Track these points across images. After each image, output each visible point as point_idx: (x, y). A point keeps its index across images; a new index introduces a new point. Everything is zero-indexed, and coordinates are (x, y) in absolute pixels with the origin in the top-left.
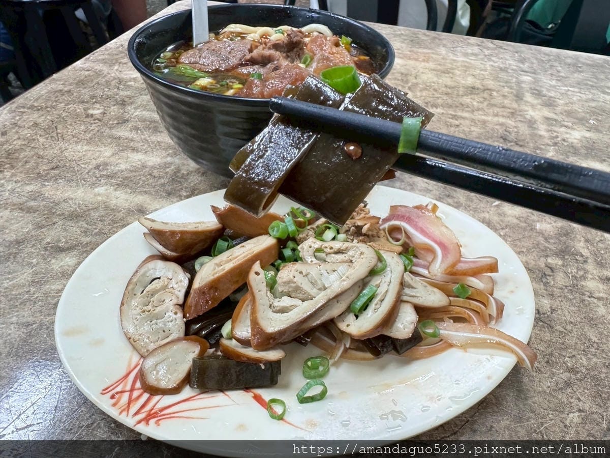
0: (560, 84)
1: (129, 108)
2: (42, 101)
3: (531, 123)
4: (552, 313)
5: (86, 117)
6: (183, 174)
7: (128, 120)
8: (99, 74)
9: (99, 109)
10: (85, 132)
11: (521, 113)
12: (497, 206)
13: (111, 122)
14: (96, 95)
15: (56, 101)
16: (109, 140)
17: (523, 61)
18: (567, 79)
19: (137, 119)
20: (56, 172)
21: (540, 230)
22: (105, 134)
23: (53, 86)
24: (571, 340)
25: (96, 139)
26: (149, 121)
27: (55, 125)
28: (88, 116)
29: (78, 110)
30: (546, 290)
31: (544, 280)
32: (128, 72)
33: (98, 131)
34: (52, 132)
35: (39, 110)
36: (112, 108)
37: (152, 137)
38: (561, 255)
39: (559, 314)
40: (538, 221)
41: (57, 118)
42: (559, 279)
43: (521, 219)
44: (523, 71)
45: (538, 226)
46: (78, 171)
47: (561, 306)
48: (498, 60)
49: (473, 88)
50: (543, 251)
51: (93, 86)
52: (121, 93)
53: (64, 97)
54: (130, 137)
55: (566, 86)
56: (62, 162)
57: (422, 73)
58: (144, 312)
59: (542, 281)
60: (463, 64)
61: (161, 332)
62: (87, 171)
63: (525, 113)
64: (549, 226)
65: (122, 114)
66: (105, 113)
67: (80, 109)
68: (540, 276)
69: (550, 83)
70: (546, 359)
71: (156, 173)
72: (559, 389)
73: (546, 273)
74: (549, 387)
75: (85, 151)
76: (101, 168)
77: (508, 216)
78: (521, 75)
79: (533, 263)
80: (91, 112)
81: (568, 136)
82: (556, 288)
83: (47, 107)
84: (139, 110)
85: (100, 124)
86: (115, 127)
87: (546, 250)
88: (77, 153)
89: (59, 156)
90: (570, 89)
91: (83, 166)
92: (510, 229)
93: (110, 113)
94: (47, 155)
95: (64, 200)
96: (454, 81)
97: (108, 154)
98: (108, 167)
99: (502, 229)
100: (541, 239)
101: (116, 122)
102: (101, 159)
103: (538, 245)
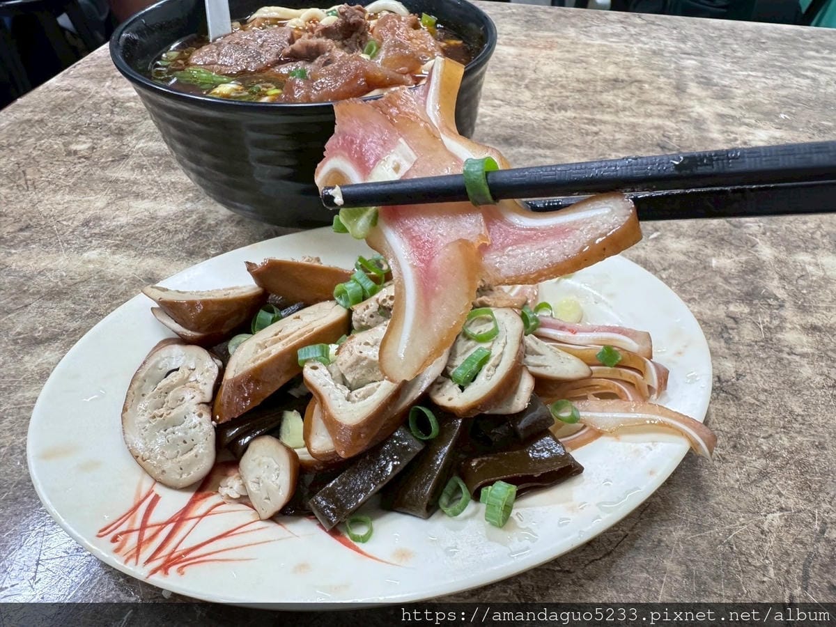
0: (736, 67)
1: (129, 139)
3: (699, 123)
4: (738, 379)
5: (66, 155)
6: (210, 224)
7: (127, 156)
8: (83, 94)
9: (85, 143)
10: (67, 176)
11: (684, 110)
12: (656, 239)
13: (102, 160)
14: (81, 123)
15: (22, 136)
16: (101, 185)
17: (684, 39)
18: (745, 61)
19: (140, 154)
20: (27, 234)
21: (717, 267)
22: (95, 177)
23: (18, 115)
25: (83, 185)
26: (158, 155)
27: (22, 169)
28: (69, 153)
29: (56, 147)
30: (729, 349)
31: (726, 335)
32: (124, 90)
33: (85, 173)
34: (19, 179)
36: (105, 140)
37: (162, 177)
38: (747, 299)
39: (747, 380)
40: (714, 256)
41: (25, 159)
42: (746, 332)
43: (690, 254)
44: (685, 53)
45: (714, 262)
46: (59, 231)
47: (750, 369)
48: (648, 40)
49: (616, 80)
50: (721, 295)
51: (76, 112)
52: (117, 119)
53: (33, 130)
54: (132, 178)
55: (745, 69)
56: (34, 220)
57: (544, 64)
58: (154, 417)
59: (723, 337)
60: (601, 49)
61: (181, 443)
62: (71, 230)
63: (690, 110)
64: (729, 261)
65: (119, 147)
67: (58, 144)
68: (720, 329)
69: (723, 66)
71: (170, 226)
72: (752, 482)
73: (729, 326)
74: (738, 480)
75: (68, 202)
76: (91, 224)
77: (672, 252)
78: (682, 58)
79: (709, 313)
80: (74, 147)
81: (750, 137)
82: (743, 344)
83: (9, 145)
84: (143, 141)
85: (87, 163)
86: (109, 166)
87: (726, 295)
88: (56, 206)
89: (30, 212)
90: (751, 73)
91: (64, 223)
92: (675, 268)
93: (101, 147)
94: (12, 212)
95: (39, 273)
96: (590, 73)
97: (100, 204)
98: (103, 223)
99: (664, 269)
100: (718, 280)
101: (110, 159)
102: (91, 212)
103: (715, 288)
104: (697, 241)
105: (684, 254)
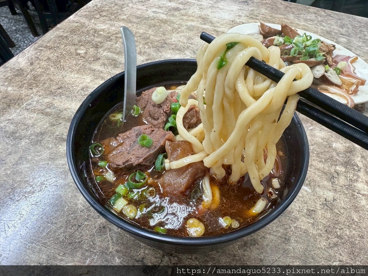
1: (100, 50)
2: (52, 43)
4: (333, 201)
5: (76, 55)
7: (99, 59)
8: (83, 25)
9: (83, 50)
10: (76, 65)
12: (311, 129)
13: (90, 59)
14: (82, 40)
15: (59, 43)
16: (89, 71)
17: (342, 26)
19: (104, 58)
20: (61, 91)
21: (335, 147)
22: (87, 67)
23: (58, 33)
24: (342, 219)
25: (82, 70)
26: (111, 60)
27: (59, 59)
28: (78, 54)
29: (72, 50)
30: (333, 187)
31: (332, 180)
32: (99, 25)
33: (83, 65)
34: (58, 64)
35: (50, 49)
36: (91, 49)
37: (113, 71)
38: (345, 165)
39: (337, 202)
40: (335, 142)
41: (60, 55)
42: (341, 180)
43: (325, 139)
44: (342, 34)
45: (334, 145)
46: (72, 91)
47: (340, 198)
48: (326, 25)
50: (334, 161)
51: (80, 34)
52: (96, 39)
53: (63, 41)
54: (101, 70)
56: (63, 85)
59: (331, 181)
60: (303, 27)
62: (77, 91)
64: (341, 145)
65: (96, 54)
66: (86, 53)
68: (330, 177)
70: (325, 229)
72: (330, 247)
73: (334, 176)
74: (325, 246)
75: (76, 78)
76: (84, 90)
77: (317, 137)
78: (340, 37)
79: (328, 169)
80: (79, 51)
82: (339, 186)
83: (54, 47)
84: (106, 52)
85: (84, 60)
86: (92, 62)
87: (336, 161)
88: (71, 79)
89: (62, 80)
91: (75, 87)
92: (317, 146)
93: (89, 53)
94: (55, 79)
95: (65, 109)
97: (88, 80)
98: (89, 90)
99: (312, 145)
100: (334, 154)
101: (93, 59)
102: (85, 84)
103: (332, 157)
104: (329, 134)
105: (322, 139)
